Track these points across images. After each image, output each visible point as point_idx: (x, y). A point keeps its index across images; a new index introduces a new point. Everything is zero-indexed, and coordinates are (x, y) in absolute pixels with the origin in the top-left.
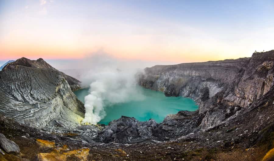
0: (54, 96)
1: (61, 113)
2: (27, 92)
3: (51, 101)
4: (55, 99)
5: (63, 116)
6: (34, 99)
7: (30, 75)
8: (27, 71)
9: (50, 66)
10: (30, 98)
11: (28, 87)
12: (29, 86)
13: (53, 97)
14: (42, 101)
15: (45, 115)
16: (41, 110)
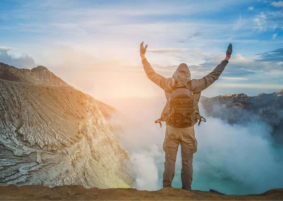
0: (76, 139)
1: (86, 172)
2: (8, 129)
3: (67, 149)
4: (76, 145)
5: (88, 180)
6: (26, 145)
7: (18, 97)
8: (11, 89)
9: (62, 81)
10: (17, 142)
11: (12, 120)
12: (14, 118)
13: (72, 141)
14: (45, 148)
15: (54, 177)
16: (46, 167)
